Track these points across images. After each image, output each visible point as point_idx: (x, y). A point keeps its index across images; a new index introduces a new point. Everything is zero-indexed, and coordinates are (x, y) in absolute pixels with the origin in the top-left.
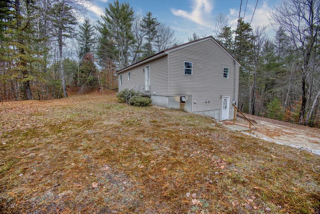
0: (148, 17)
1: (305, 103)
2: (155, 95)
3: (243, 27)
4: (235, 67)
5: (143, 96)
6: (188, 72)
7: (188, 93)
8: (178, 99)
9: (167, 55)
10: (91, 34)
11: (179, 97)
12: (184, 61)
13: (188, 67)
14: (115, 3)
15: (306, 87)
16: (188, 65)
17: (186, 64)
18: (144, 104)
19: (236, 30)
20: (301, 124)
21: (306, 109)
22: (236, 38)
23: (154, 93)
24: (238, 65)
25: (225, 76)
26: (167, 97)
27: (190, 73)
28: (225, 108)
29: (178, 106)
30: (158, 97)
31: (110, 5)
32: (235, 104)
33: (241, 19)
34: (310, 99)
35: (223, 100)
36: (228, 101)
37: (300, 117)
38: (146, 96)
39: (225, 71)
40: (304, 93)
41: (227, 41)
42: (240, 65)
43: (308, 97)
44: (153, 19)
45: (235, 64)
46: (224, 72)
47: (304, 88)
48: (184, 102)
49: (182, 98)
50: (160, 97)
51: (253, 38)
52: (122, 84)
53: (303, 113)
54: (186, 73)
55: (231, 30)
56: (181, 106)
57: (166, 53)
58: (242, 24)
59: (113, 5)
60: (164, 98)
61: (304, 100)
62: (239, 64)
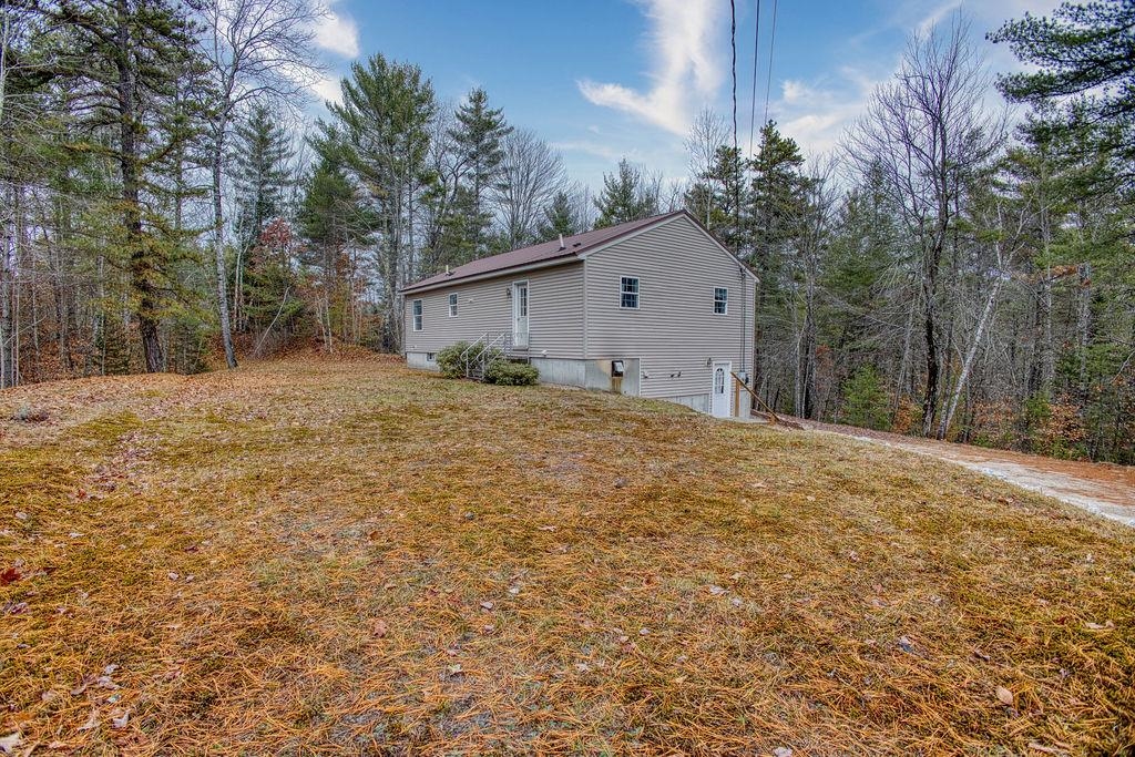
0: (472, 106)
1: (934, 380)
2: (544, 358)
3: (778, 152)
4: (744, 284)
5: (513, 361)
6: (629, 301)
7: (630, 352)
8: (606, 366)
9: (581, 262)
10: (276, 155)
11: (610, 362)
12: (621, 276)
13: (630, 289)
14: (373, 64)
15: (935, 335)
16: (629, 284)
17: (624, 280)
18: (524, 380)
19: (754, 159)
20: (930, 436)
21: (938, 393)
22: (758, 184)
23: (544, 352)
24: (753, 280)
25: (719, 308)
26: (581, 363)
27: (634, 305)
28: (719, 390)
29: (607, 385)
30: (556, 362)
31: (357, 68)
32: (747, 381)
33: (772, 126)
34: (948, 367)
35: (715, 369)
36: (728, 371)
37: (925, 415)
38: (519, 361)
39: (719, 295)
40: (932, 353)
41: (727, 192)
42: (757, 280)
43: (941, 360)
44: (491, 114)
45: (743, 277)
46: (716, 298)
47: (929, 338)
48: (620, 374)
49: (617, 364)
50: (561, 363)
51: (807, 185)
52: (419, 327)
53: (932, 405)
54: (623, 305)
55: (743, 156)
56: (613, 384)
57: (581, 256)
58: (775, 140)
59: (367, 68)
60: (572, 363)
61: (934, 371)
62: (753, 276)
